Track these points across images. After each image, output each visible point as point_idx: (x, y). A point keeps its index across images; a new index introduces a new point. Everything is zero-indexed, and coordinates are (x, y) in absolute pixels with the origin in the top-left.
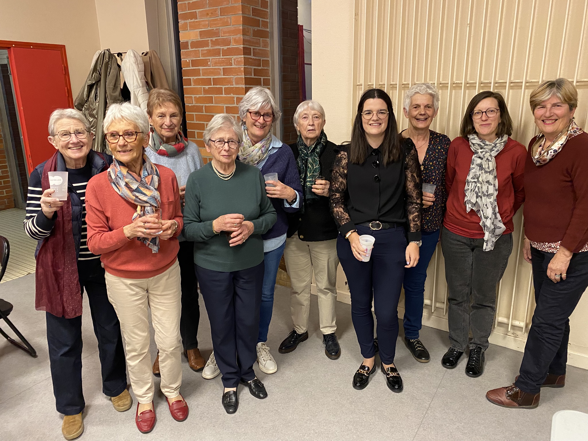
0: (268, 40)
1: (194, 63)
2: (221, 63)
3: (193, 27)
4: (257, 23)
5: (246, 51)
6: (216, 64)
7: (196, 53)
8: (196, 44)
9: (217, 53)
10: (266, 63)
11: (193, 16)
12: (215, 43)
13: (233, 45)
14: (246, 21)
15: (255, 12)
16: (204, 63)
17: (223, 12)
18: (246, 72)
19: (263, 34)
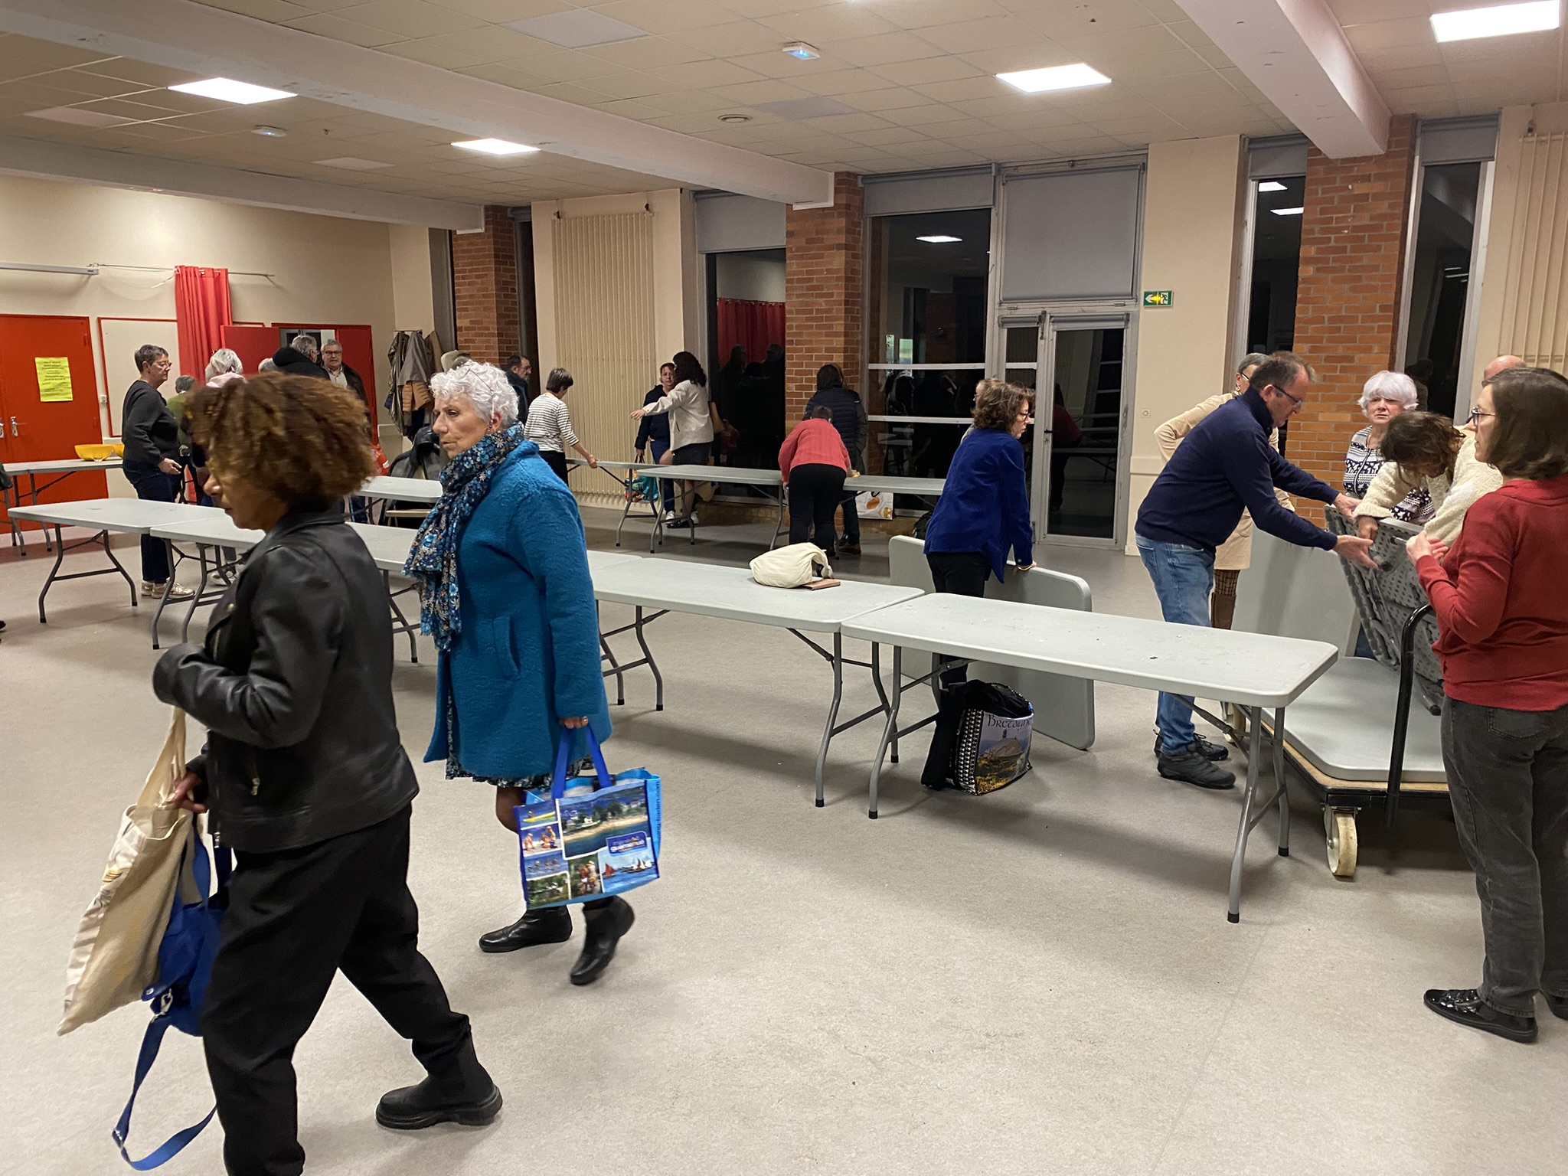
0: (518, 326)
1: (466, 341)
2: (483, 342)
3: (466, 317)
4: (508, 316)
5: (499, 335)
6: (479, 342)
7: (468, 335)
8: (467, 329)
9: (481, 335)
10: (516, 342)
11: (466, 310)
12: (479, 328)
13: (491, 331)
14: (499, 316)
15: (506, 309)
16: (473, 341)
17: (485, 309)
18: (499, 348)
19: (515, 323)
